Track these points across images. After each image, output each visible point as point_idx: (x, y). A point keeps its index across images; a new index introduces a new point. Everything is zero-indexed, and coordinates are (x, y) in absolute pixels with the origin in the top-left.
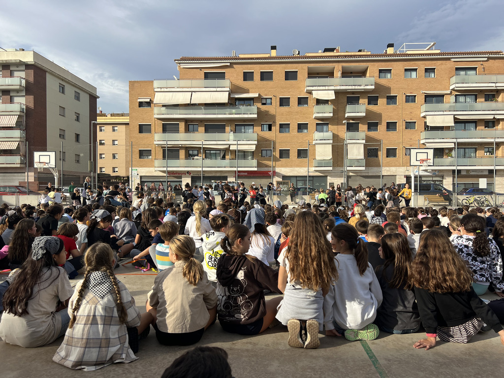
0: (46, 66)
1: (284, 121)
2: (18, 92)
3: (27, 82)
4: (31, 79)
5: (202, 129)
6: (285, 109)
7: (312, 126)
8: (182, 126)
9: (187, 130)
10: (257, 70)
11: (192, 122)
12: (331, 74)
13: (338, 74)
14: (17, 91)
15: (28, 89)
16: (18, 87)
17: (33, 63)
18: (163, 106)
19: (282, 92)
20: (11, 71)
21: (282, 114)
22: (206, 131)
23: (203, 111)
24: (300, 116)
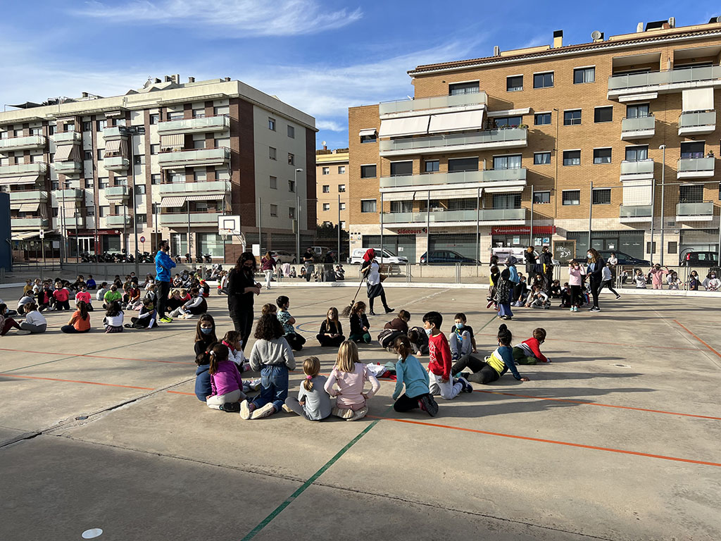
0: (253, 98)
1: (572, 147)
2: (222, 135)
3: (231, 120)
4: (236, 117)
5: (444, 167)
6: (572, 128)
7: (618, 153)
8: (416, 164)
9: (423, 170)
10: (527, 72)
11: (430, 158)
12: (654, 66)
13: (666, 64)
14: (221, 132)
15: (233, 130)
16: (222, 128)
17: (238, 96)
18: (392, 138)
19: (568, 103)
20: (214, 108)
21: (568, 137)
22: (450, 170)
23: (447, 141)
24: (597, 138)
